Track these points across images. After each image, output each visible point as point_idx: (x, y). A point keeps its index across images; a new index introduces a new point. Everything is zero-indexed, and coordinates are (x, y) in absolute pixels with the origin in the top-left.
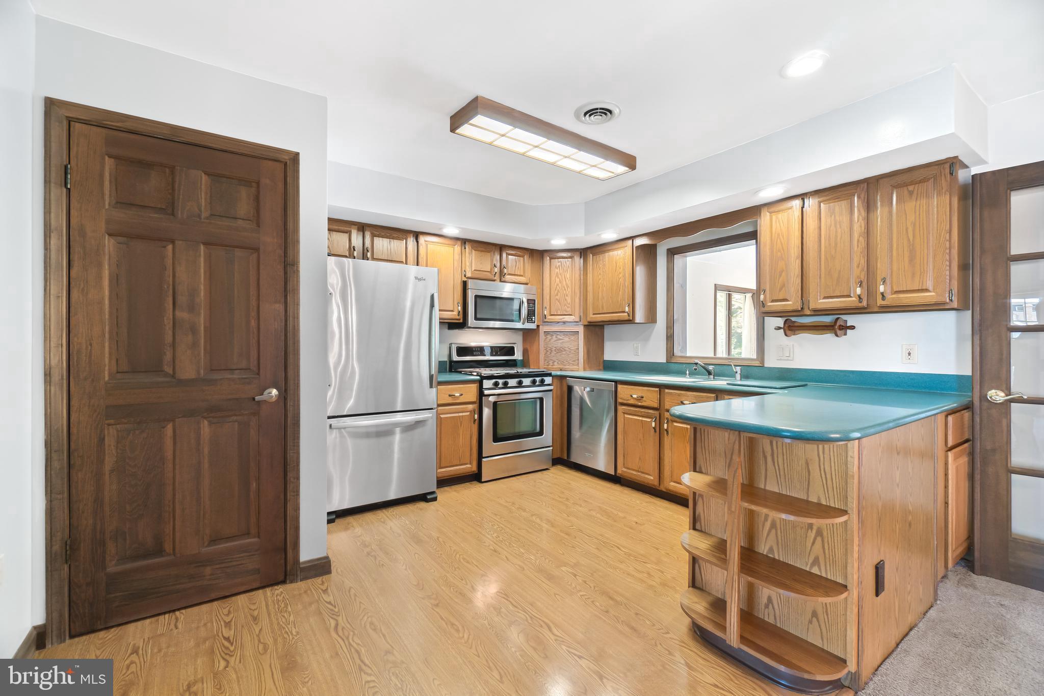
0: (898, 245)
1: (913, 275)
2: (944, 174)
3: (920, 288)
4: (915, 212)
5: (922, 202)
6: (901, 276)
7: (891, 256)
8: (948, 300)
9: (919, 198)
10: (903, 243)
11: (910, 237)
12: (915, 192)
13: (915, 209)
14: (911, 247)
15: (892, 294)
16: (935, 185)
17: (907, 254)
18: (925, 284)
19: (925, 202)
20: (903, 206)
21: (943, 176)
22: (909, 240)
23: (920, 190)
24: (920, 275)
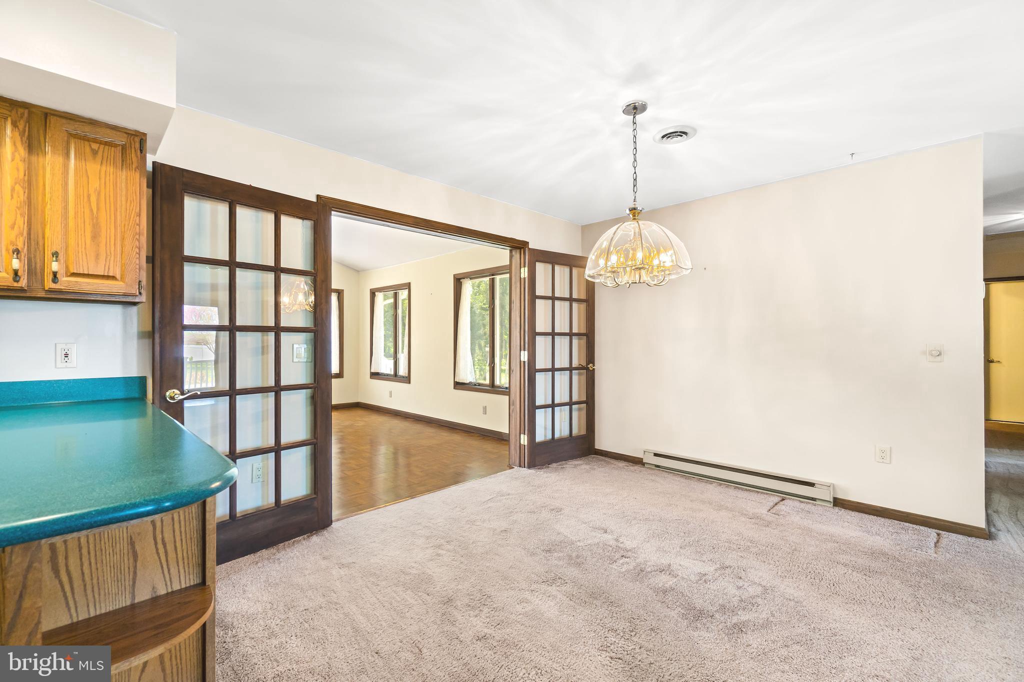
0: (76, 213)
1: (97, 256)
2: (134, 147)
3: (106, 274)
4: (100, 178)
5: (108, 169)
6: (80, 254)
7: (66, 226)
8: (138, 293)
9: (104, 162)
10: (84, 212)
11: (93, 208)
12: (100, 153)
13: (100, 174)
14: (95, 221)
15: (67, 276)
16: (124, 155)
17: (89, 229)
18: (111, 269)
19: (112, 170)
20: (84, 164)
21: (133, 150)
22: (91, 210)
23: (106, 154)
24: (106, 258)
